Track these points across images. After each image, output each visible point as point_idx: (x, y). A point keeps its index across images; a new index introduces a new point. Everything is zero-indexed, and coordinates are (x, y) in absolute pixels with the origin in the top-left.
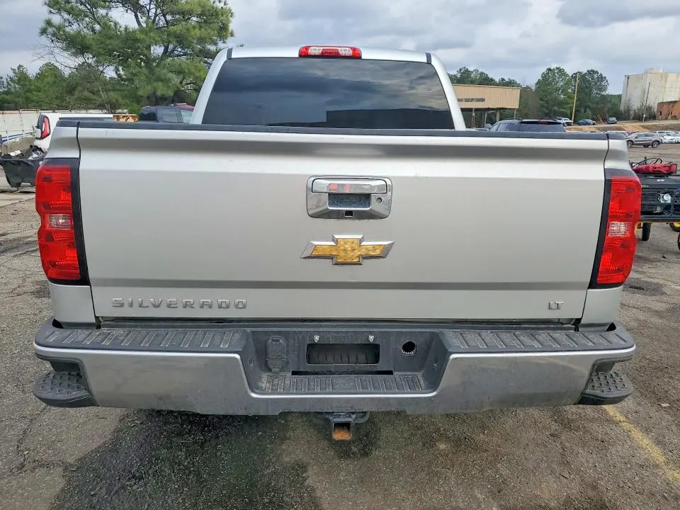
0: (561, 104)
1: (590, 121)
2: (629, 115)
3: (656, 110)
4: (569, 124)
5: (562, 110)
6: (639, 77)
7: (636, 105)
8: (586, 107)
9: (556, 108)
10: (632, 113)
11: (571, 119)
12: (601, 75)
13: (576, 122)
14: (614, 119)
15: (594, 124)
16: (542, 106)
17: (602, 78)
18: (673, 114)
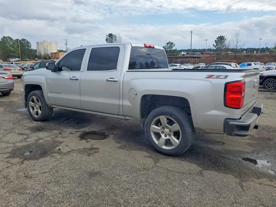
0: (13, 52)
1: (28, 59)
2: (41, 57)
3: (50, 55)
4: (19, 61)
5: (14, 55)
6: (42, 43)
7: (43, 53)
8: (24, 54)
9: (11, 54)
10: (42, 56)
11: (20, 59)
12: (27, 41)
13: (22, 60)
14: (37, 59)
15: (30, 61)
16: (5, 53)
17: (28, 43)
18: (57, 57)
